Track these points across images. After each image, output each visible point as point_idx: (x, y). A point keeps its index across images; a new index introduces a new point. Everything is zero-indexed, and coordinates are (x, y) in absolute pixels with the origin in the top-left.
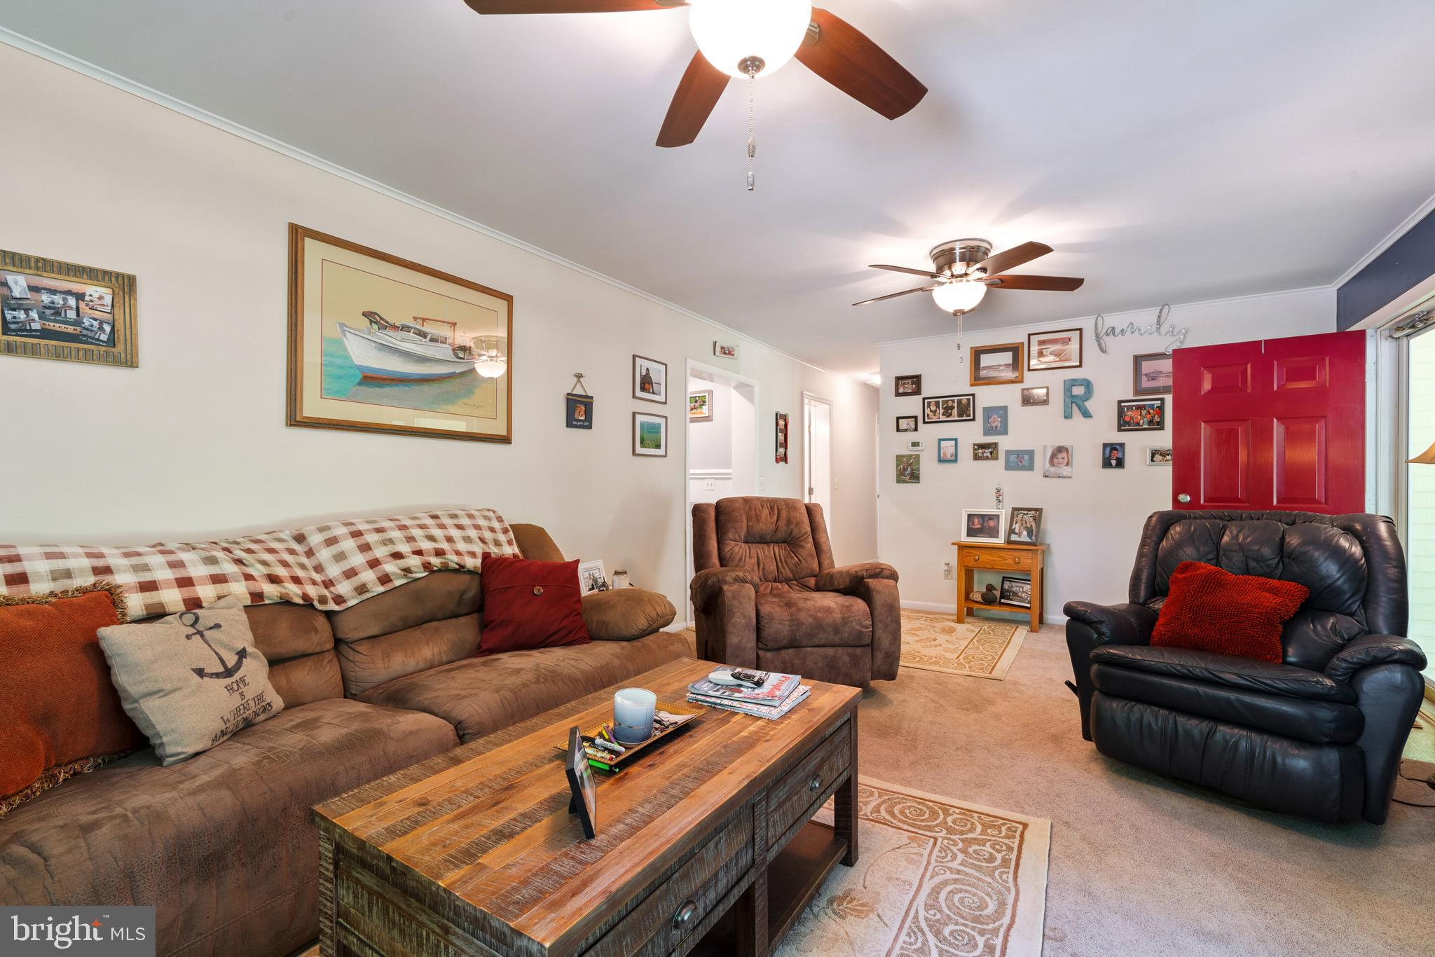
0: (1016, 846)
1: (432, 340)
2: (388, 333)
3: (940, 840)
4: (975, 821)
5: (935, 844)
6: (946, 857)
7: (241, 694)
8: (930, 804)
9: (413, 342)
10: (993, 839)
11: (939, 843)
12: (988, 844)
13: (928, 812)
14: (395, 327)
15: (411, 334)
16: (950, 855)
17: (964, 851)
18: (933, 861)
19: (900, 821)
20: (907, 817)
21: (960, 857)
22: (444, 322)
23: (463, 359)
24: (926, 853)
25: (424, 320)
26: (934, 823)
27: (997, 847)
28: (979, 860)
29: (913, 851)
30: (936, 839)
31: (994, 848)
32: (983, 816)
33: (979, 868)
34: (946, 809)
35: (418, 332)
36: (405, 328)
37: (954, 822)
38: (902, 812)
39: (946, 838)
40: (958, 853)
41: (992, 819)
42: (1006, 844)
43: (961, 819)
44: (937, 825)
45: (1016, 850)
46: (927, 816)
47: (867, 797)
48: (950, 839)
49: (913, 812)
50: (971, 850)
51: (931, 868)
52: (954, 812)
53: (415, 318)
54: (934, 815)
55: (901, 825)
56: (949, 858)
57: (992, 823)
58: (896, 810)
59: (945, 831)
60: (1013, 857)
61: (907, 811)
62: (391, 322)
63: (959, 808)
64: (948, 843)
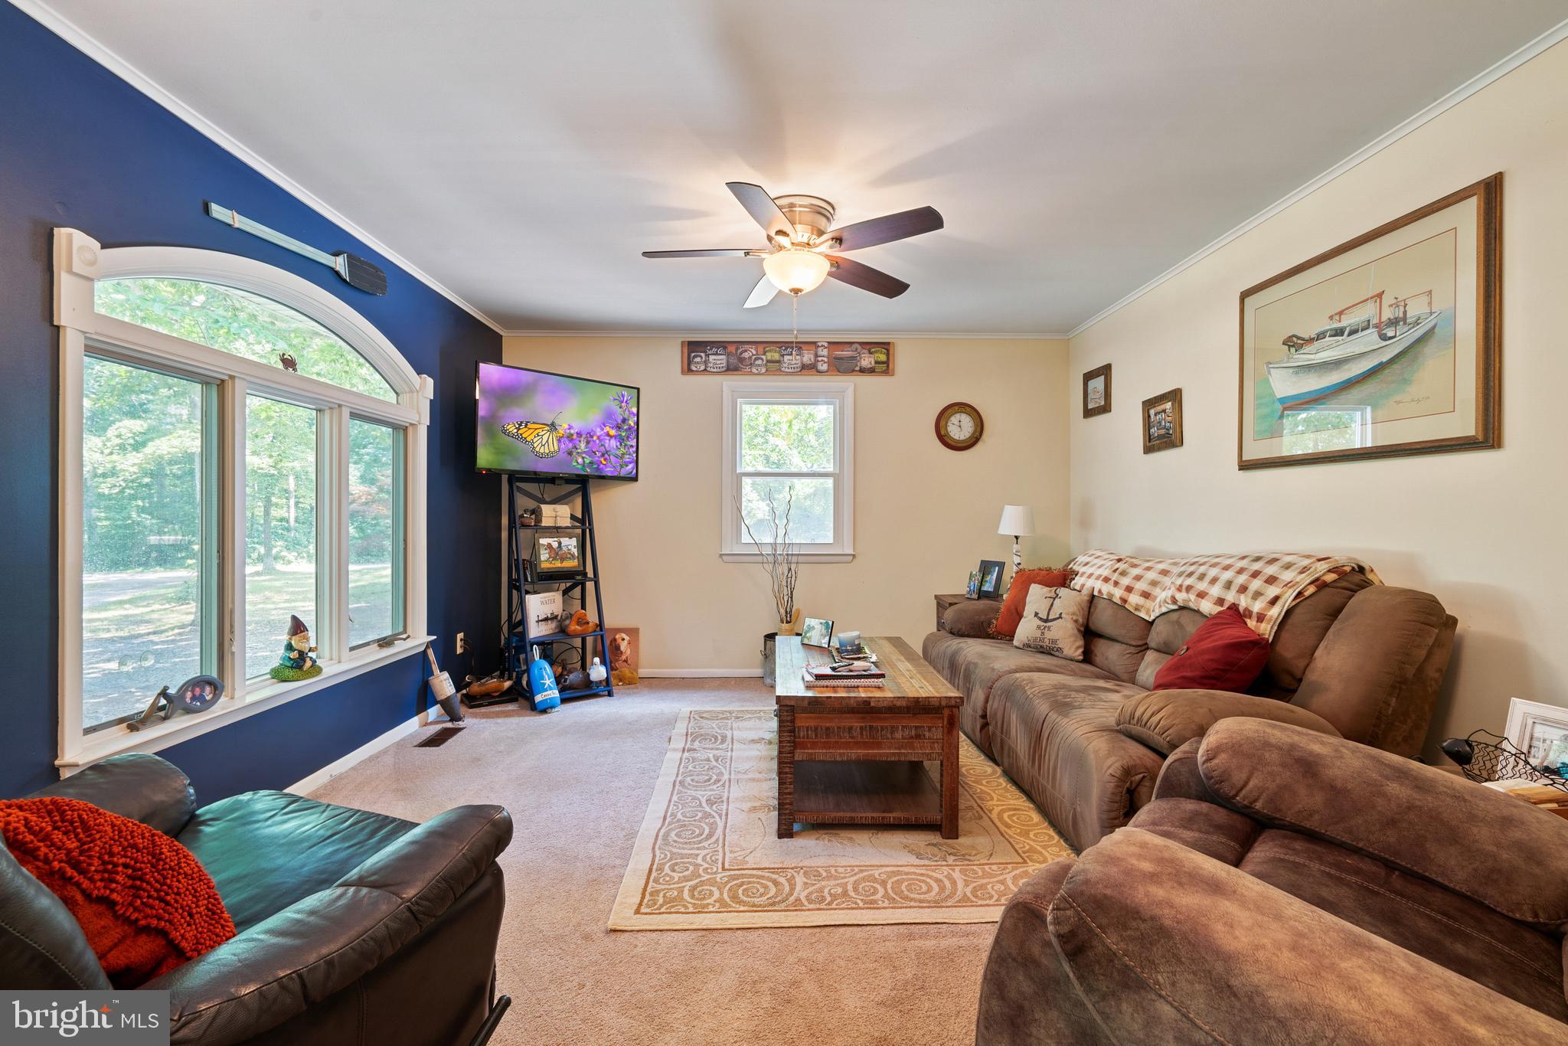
0: (651, 883)
1: (1352, 332)
2: (1304, 351)
3: (720, 870)
4: (690, 900)
5: (723, 864)
6: (711, 857)
7: (1043, 633)
8: (742, 908)
9: (1330, 347)
10: (672, 886)
11: (720, 866)
12: (676, 879)
13: (741, 895)
14: (1311, 340)
15: (1327, 339)
16: (708, 859)
17: (697, 865)
18: (721, 850)
19: (762, 877)
20: (758, 883)
21: (699, 860)
22: (1367, 300)
23: (1394, 337)
24: (728, 854)
25: (1341, 313)
26: (730, 885)
27: (668, 879)
28: (683, 863)
29: (739, 853)
30: (723, 869)
31: (671, 877)
32: (683, 910)
33: (683, 856)
34: (723, 907)
35: (1334, 332)
36: (1320, 336)
37: (711, 894)
38: (766, 887)
39: (715, 873)
40: (702, 863)
41: (672, 910)
42: (660, 884)
43: (704, 899)
44: (727, 883)
45: (651, 880)
46: (740, 891)
47: (811, 893)
48: (711, 874)
49: (755, 891)
50: (691, 868)
51: (721, 845)
52: (714, 906)
53: (1331, 318)
54: (734, 897)
55: (760, 873)
56: (708, 857)
57: (672, 904)
58: (773, 890)
59: (718, 880)
60: (654, 874)
61: (762, 890)
62: (1306, 336)
63: (710, 912)
64: (712, 869)
